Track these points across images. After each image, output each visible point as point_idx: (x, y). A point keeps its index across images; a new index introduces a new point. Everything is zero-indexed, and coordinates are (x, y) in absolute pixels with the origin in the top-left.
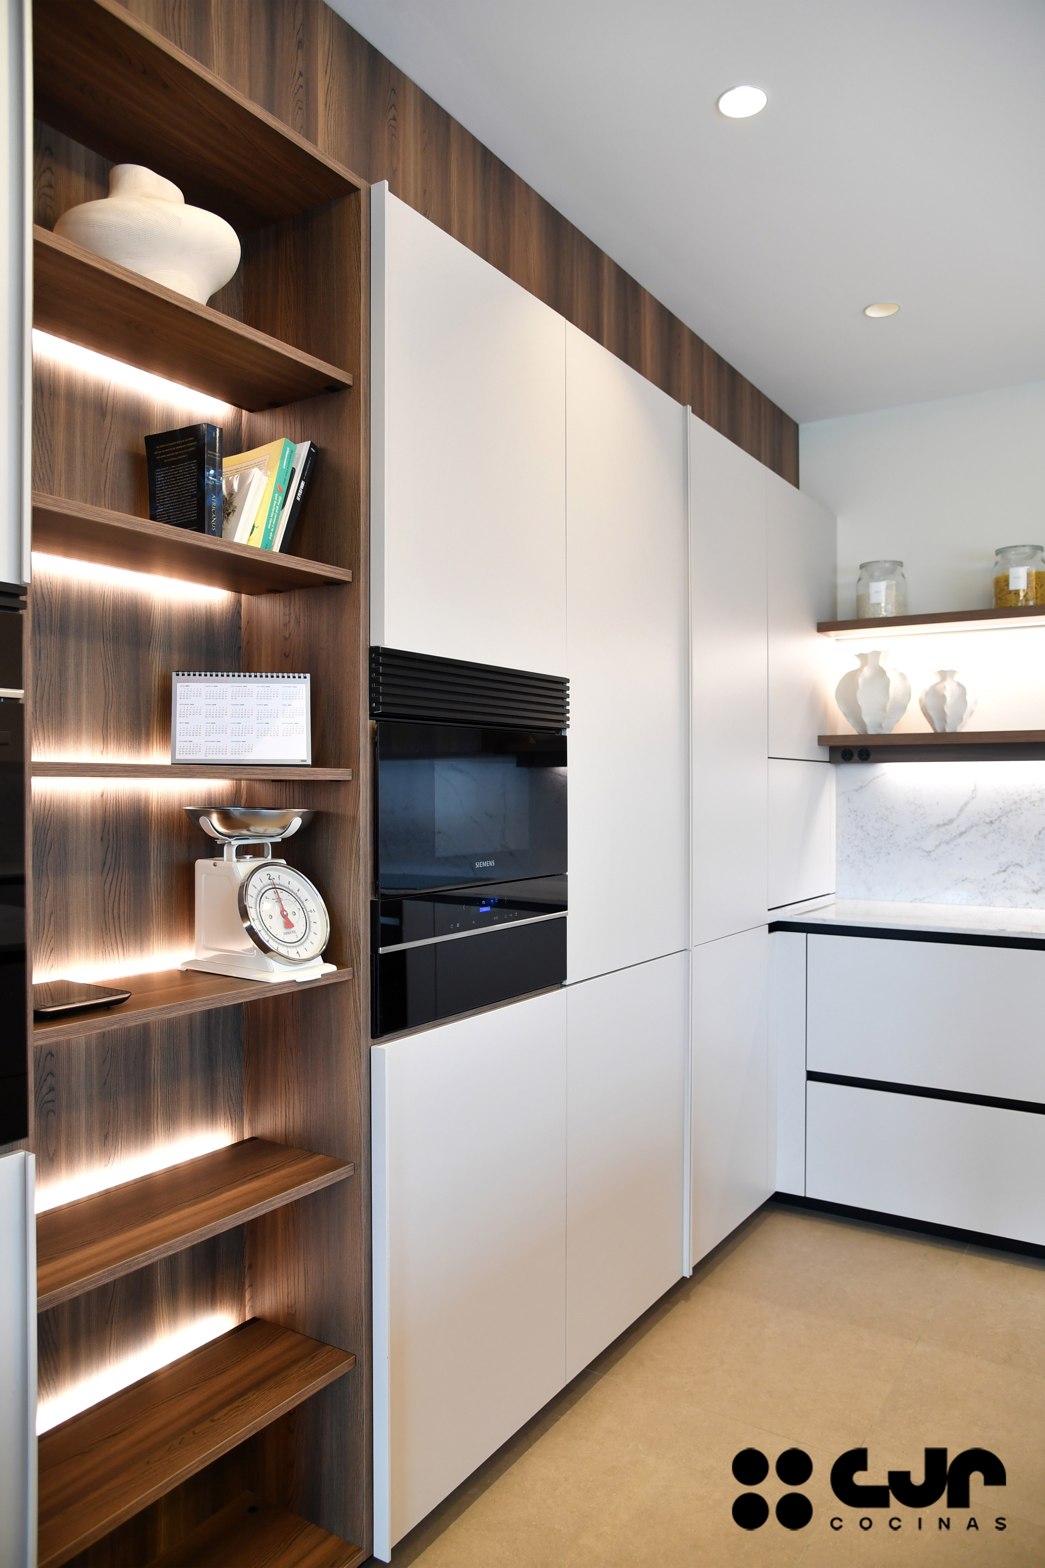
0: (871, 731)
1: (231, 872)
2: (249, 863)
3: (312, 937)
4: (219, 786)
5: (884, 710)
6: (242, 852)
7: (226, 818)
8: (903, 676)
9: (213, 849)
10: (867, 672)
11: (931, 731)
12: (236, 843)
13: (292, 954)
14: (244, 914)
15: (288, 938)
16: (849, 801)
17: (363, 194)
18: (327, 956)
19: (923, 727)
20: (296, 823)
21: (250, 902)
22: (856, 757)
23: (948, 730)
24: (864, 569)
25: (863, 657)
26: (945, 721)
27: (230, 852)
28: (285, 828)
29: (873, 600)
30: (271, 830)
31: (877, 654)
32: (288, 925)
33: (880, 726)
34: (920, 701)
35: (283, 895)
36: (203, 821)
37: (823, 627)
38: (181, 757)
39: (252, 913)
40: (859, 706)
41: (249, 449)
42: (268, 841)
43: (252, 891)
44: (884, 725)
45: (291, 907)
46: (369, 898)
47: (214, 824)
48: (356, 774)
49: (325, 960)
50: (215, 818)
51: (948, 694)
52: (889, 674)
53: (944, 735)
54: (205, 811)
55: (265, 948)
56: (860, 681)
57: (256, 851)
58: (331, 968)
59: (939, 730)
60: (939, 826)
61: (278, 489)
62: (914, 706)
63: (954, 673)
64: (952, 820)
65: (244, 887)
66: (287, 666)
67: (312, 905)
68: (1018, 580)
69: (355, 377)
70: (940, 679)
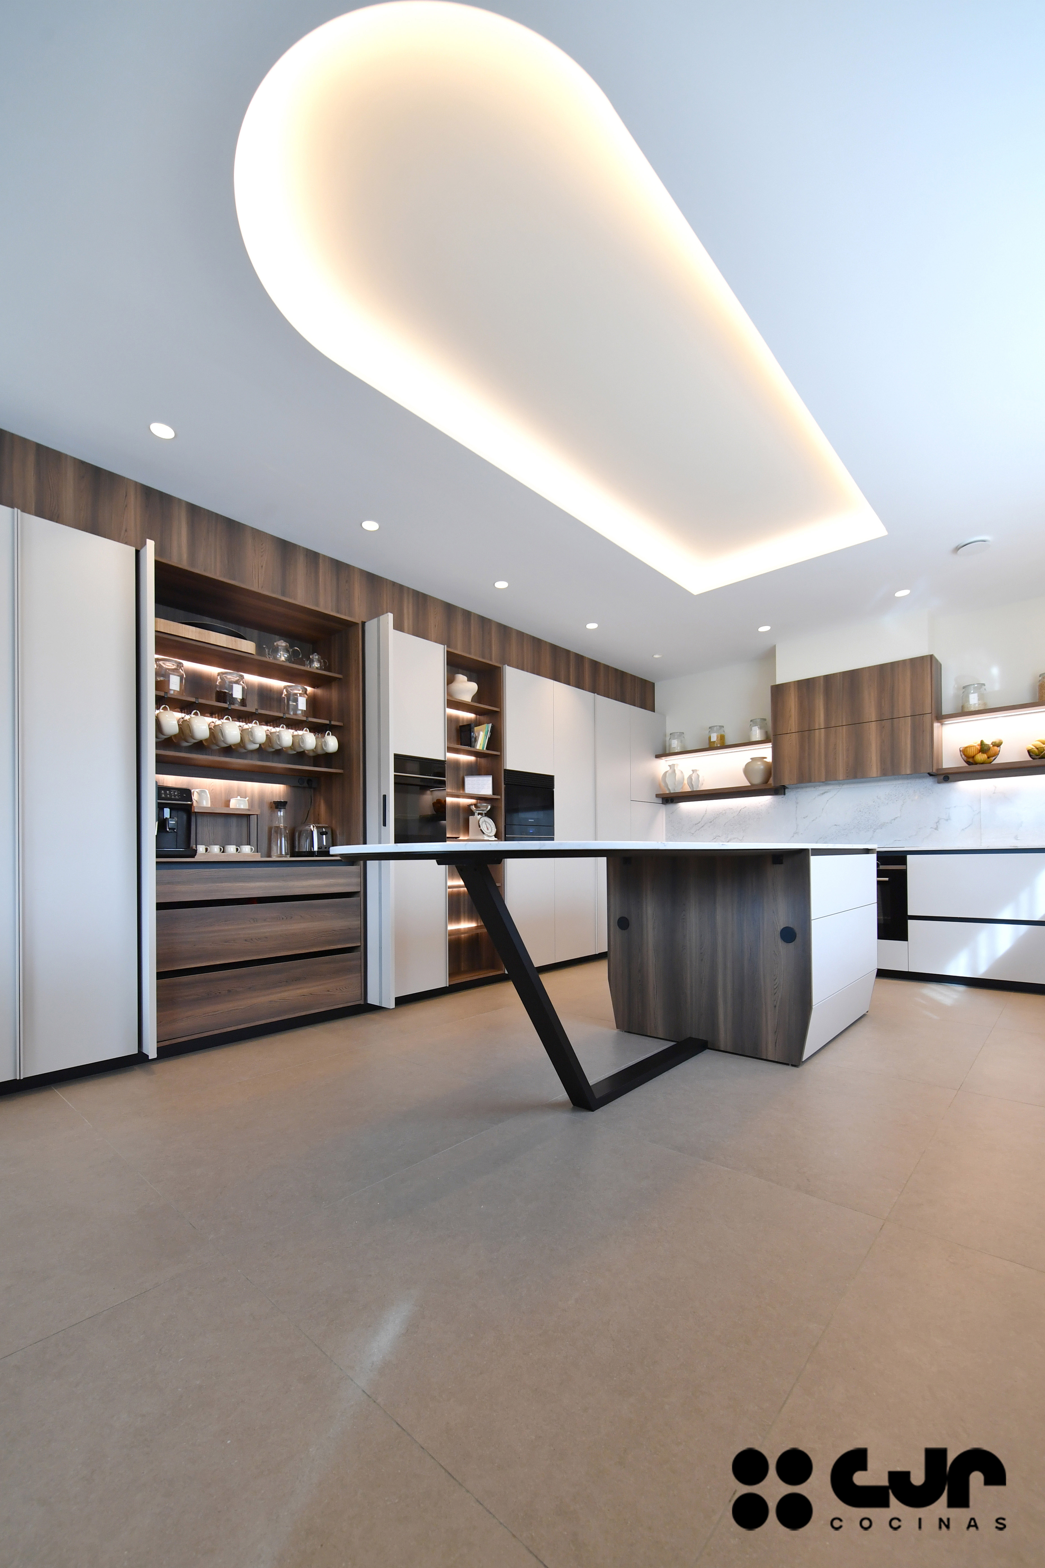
0: (672, 792)
1: (476, 818)
2: (480, 816)
3: (492, 832)
4: (474, 800)
5: (675, 785)
6: (479, 814)
7: (476, 806)
8: (681, 772)
9: (473, 814)
10: (670, 771)
11: (691, 791)
12: (478, 812)
13: (489, 835)
14: (479, 827)
15: (489, 832)
16: (670, 815)
17: (502, 669)
18: (496, 836)
19: (688, 790)
20: (490, 808)
21: (480, 824)
22: (670, 801)
23: (694, 790)
25: (669, 766)
26: (694, 787)
27: (476, 814)
28: (487, 808)
29: (672, 746)
30: (485, 809)
31: (673, 765)
33: (675, 790)
34: (687, 780)
35: (487, 824)
36: (471, 806)
38: (467, 794)
39: (481, 826)
41: (479, 726)
42: (484, 812)
45: (488, 827)
46: (504, 825)
47: (473, 808)
48: (502, 797)
51: (693, 778)
52: (677, 771)
53: (694, 792)
54: (472, 805)
55: (483, 833)
56: (667, 774)
57: (481, 814)
58: (497, 839)
60: (696, 824)
61: (485, 735)
62: (686, 782)
63: (696, 770)
64: (700, 822)
65: (479, 821)
66: (487, 774)
67: (492, 826)
68: (714, 738)
69: (501, 710)
70: (692, 772)
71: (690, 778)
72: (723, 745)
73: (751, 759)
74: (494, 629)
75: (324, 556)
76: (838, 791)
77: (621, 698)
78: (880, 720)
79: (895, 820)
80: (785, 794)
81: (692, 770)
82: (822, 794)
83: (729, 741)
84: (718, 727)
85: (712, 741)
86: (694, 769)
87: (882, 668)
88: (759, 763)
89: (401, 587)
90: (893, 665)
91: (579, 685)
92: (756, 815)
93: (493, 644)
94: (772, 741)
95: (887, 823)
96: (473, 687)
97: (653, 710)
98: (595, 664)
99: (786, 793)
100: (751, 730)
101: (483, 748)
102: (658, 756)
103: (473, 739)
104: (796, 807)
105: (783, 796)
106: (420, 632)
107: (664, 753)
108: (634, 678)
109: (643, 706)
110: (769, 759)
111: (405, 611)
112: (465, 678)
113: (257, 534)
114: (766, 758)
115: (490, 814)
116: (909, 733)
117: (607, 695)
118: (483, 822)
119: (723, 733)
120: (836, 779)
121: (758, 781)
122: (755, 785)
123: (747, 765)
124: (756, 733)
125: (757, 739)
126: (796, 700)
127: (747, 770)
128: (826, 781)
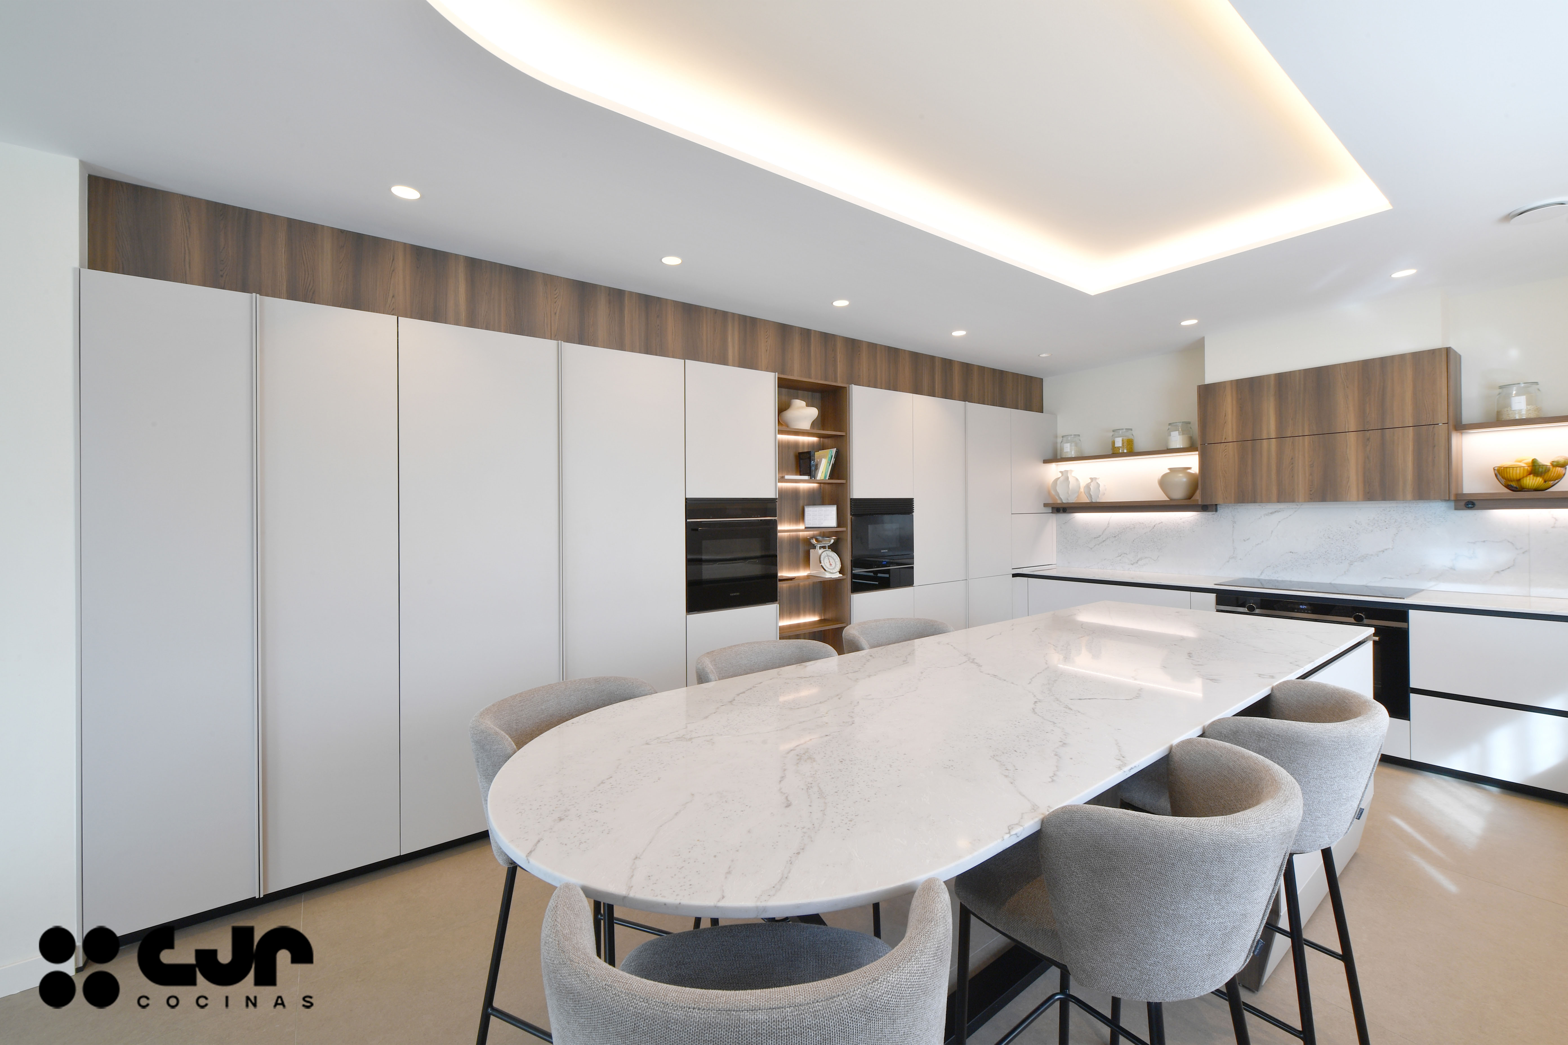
1: (818, 552)
2: (822, 550)
3: (836, 568)
4: (816, 532)
5: (1068, 493)
6: (820, 548)
7: (817, 540)
8: (1077, 480)
9: (814, 547)
10: (1061, 479)
11: (1088, 501)
12: (819, 546)
13: (832, 571)
14: (820, 563)
15: (832, 568)
16: (1061, 528)
17: (847, 389)
18: (840, 572)
19: (1085, 499)
20: (832, 541)
21: (822, 559)
22: (1060, 511)
23: (1093, 501)
24: (1063, 438)
25: (1059, 473)
26: (1091, 497)
27: (818, 547)
28: (830, 542)
29: (1065, 451)
30: (827, 542)
31: (1067, 471)
32: (831, 565)
33: (1068, 499)
34: (1085, 490)
35: (830, 558)
36: (812, 540)
37: (1046, 461)
38: (807, 526)
39: (822, 562)
41: (822, 450)
42: (827, 545)
43: (822, 557)
44: (1069, 499)
45: (832, 561)
46: (850, 559)
47: (814, 541)
48: (847, 529)
49: (840, 573)
50: (814, 540)
51: (1092, 488)
52: (1071, 480)
55: (825, 570)
56: (1058, 482)
57: (824, 547)
58: (841, 575)
60: (1095, 538)
61: (828, 462)
62: (1081, 491)
63: (1096, 479)
64: (1100, 536)
65: (820, 556)
66: (831, 503)
67: (837, 560)
68: (1119, 443)
69: (846, 434)
70: (1090, 481)
71: (1088, 487)
72: (1131, 451)
73: (1170, 469)
74: (839, 345)
75: (631, 293)
76: (1295, 511)
77: (1001, 402)
78: (1362, 431)
79: (1383, 552)
80: (1216, 511)
81: (1091, 478)
82: (1271, 513)
83: (1140, 446)
84: (1124, 430)
85: (1116, 446)
87: (1366, 366)
88: (1181, 475)
89: (725, 314)
90: (1384, 361)
91: (947, 394)
92: (1177, 532)
93: (838, 360)
94: (1199, 447)
95: (1372, 555)
96: (813, 412)
97: (1041, 410)
98: (967, 367)
99: (1218, 509)
100: (1170, 435)
101: (825, 477)
103: (813, 468)
104: (1233, 527)
105: (1214, 513)
106: (748, 362)
107: (1055, 457)
108: (1016, 376)
109: (1028, 407)
110: (1195, 469)
111: (730, 339)
112: (803, 403)
113: (549, 279)
114: (1190, 468)
115: (835, 548)
116: (1411, 448)
117: (982, 400)
118: (825, 557)
119: (1131, 437)
120: (1293, 501)
121: (1179, 494)
122: (1175, 500)
123: (1165, 476)
124: (1177, 440)
125: (1178, 446)
126: (1234, 402)
127: (1163, 482)
128: (1278, 502)
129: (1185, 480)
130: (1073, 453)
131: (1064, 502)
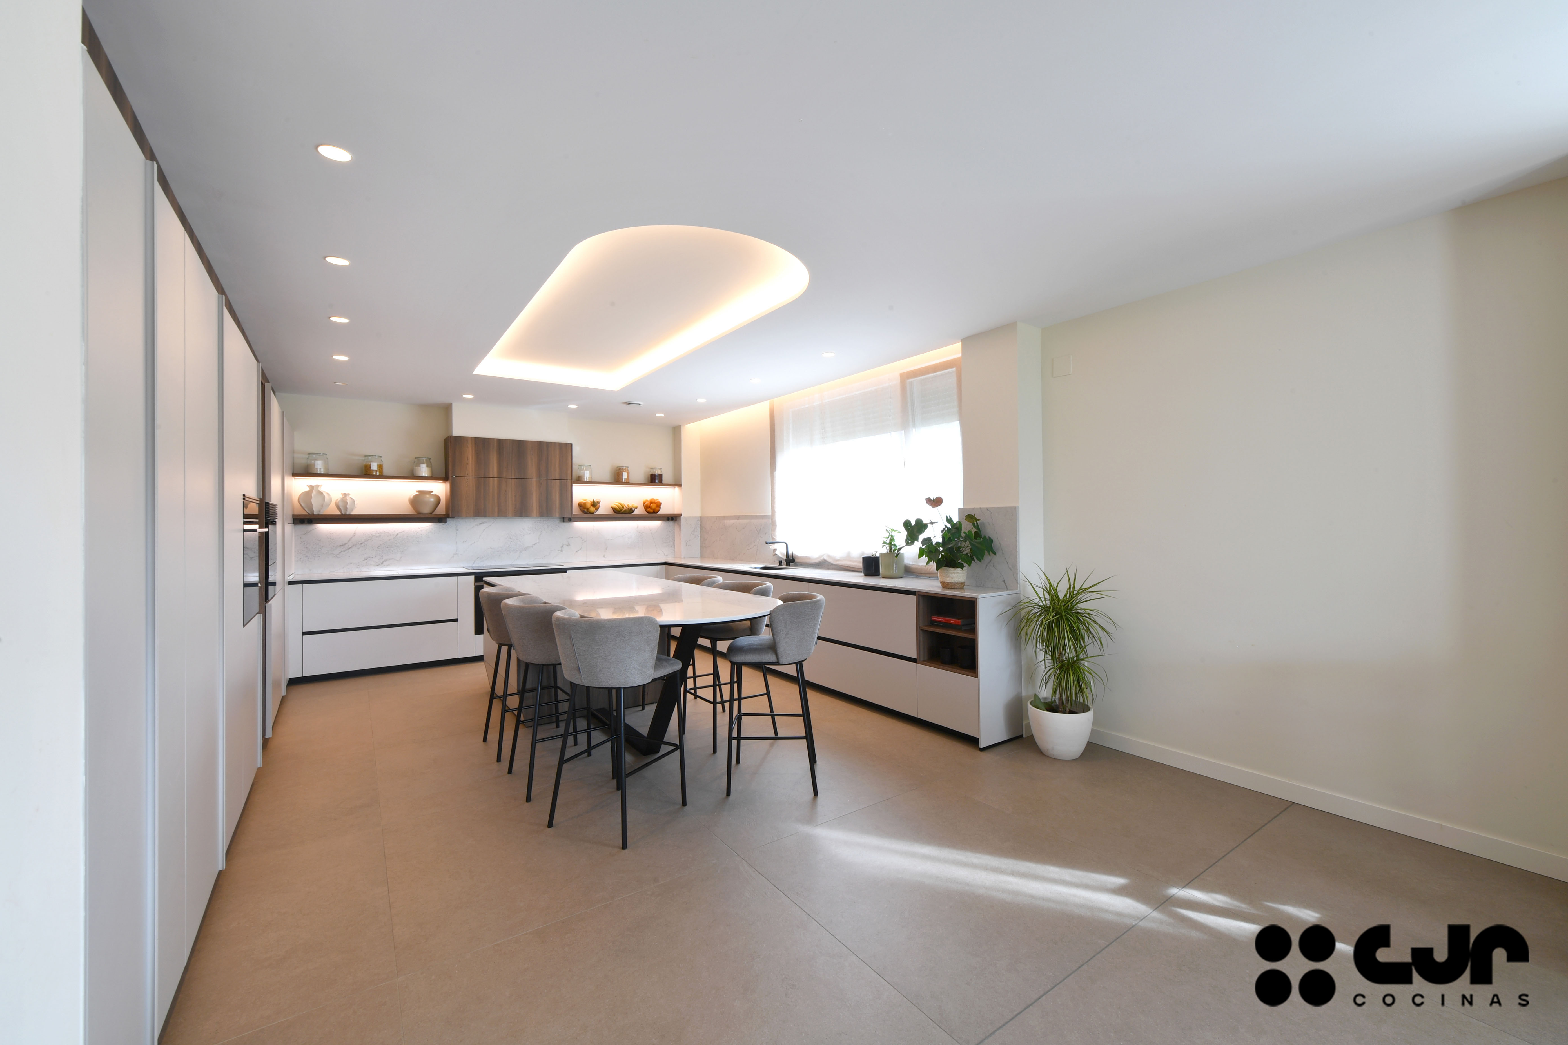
5: (322, 506)
8: (328, 495)
10: (313, 492)
11: (340, 514)
16: (301, 538)
19: (337, 512)
22: (306, 522)
24: (311, 455)
25: (312, 487)
26: (347, 511)
29: (316, 467)
31: (318, 486)
33: (320, 511)
34: (335, 503)
40: (312, 505)
44: (321, 511)
51: (348, 501)
52: (324, 493)
53: (346, 515)
56: (310, 494)
59: (343, 513)
60: (340, 546)
62: (333, 505)
63: (349, 494)
68: (371, 467)
70: (343, 496)
71: (340, 501)
72: (380, 474)
73: (419, 491)
76: (493, 523)
80: (446, 522)
81: (344, 493)
82: (479, 524)
83: (391, 471)
86: (346, 493)
88: (426, 496)
94: (448, 480)
95: (530, 547)
99: (447, 520)
100: (419, 466)
102: (295, 475)
104: (456, 533)
114: (432, 492)
116: (558, 491)
120: (506, 517)
121: (426, 510)
122: (423, 514)
123: (416, 497)
124: (424, 470)
125: (424, 475)
126: (473, 452)
127: (416, 501)
128: (498, 517)
129: (432, 500)
130: (322, 470)
131: (315, 513)
